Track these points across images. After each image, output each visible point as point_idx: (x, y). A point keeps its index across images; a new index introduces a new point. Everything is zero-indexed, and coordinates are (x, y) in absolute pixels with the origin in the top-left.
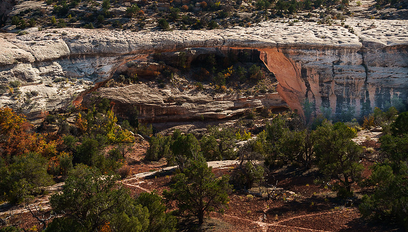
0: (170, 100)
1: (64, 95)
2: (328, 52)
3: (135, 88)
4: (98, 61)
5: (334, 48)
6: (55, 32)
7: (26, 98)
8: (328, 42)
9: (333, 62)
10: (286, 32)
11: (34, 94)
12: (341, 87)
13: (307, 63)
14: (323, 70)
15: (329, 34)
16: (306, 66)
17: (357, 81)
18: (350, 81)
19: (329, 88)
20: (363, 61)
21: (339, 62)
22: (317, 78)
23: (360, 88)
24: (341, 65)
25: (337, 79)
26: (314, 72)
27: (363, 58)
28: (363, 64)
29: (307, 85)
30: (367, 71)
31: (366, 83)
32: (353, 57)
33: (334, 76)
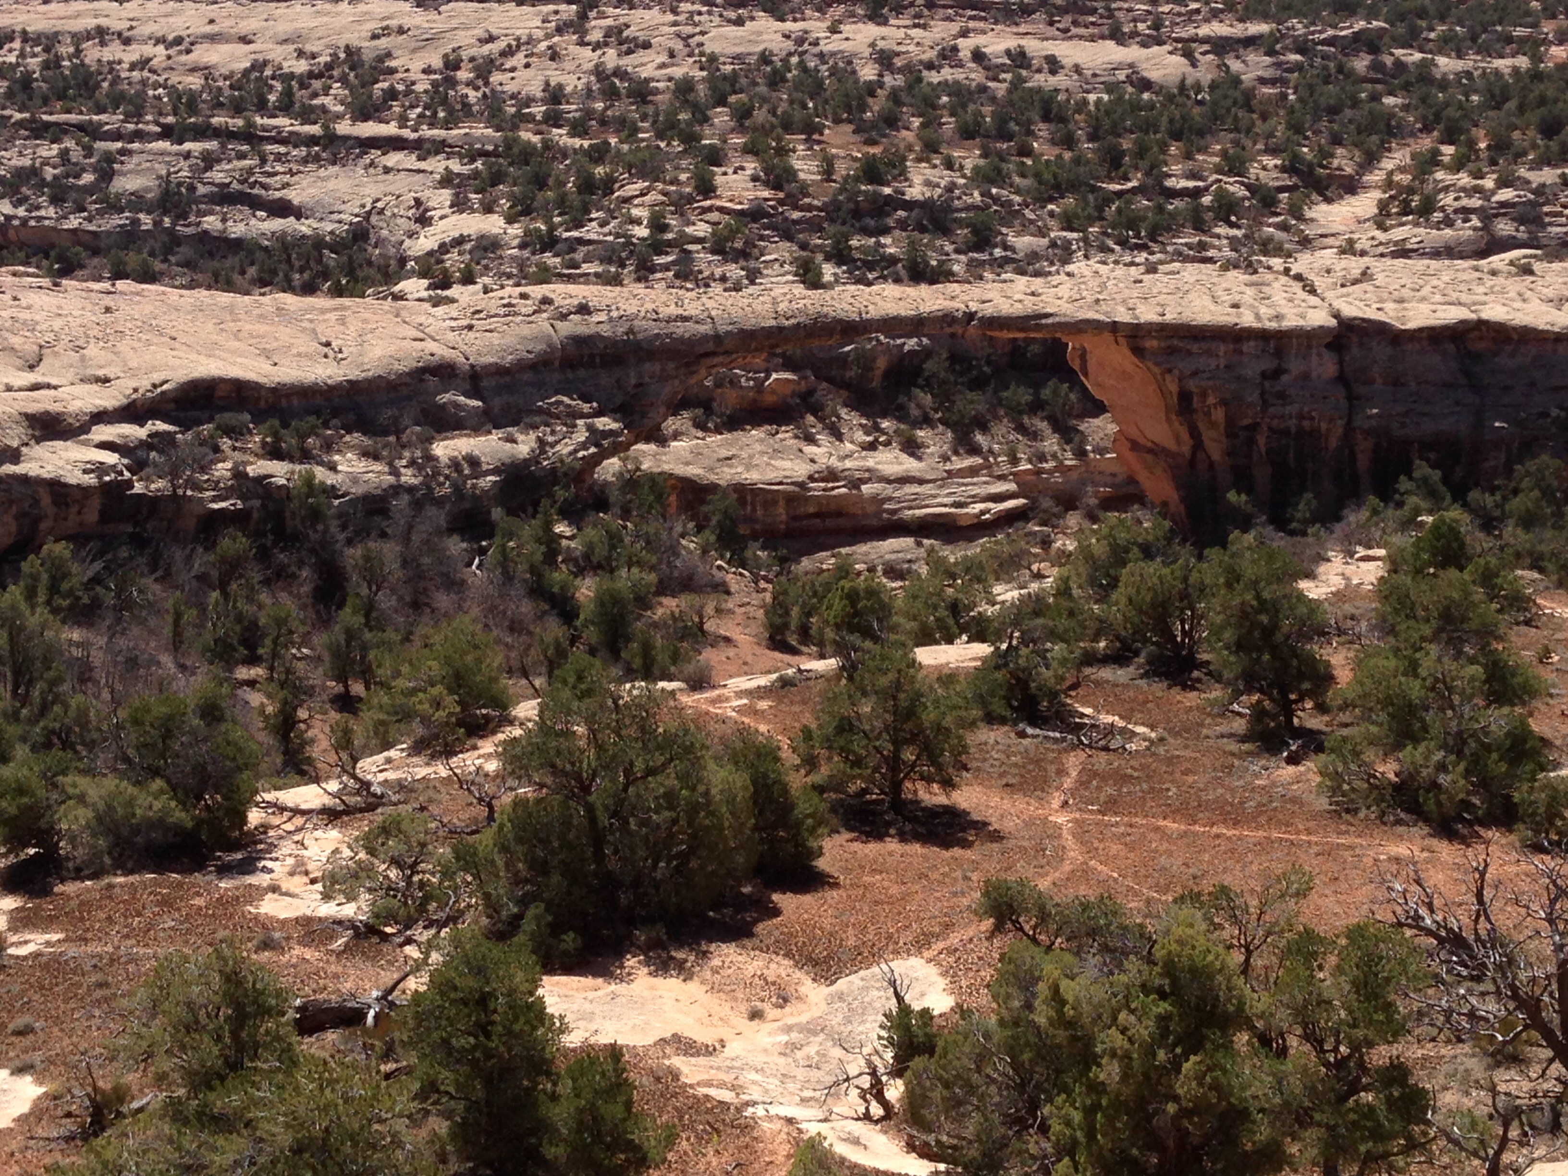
0: (828, 474)
2: (1249, 347)
3: (733, 444)
5: (1263, 335)
6: (524, 296)
8: (1247, 320)
9: (1263, 373)
10: (1135, 292)
12: (1284, 441)
13: (1194, 374)
14: (1239, 393)
15: (1250, 295)
16: (1192, 383)
17: (1324, 426)
18: (1306, 424)
19: (1251, 442)
20: (1342, 371)
21: (1277, 373)
22: (1219, 415)
23: (1333, 443)
24: (1285, 378)
25: (1273, 417)
26: (1211, 400)
27: (1341, 363)
28: (1341, 379)
29: (1195, 433)
30: (1351, 397)
31: (1349, 429)
32: (1315, 359)
33: (1264, 409)
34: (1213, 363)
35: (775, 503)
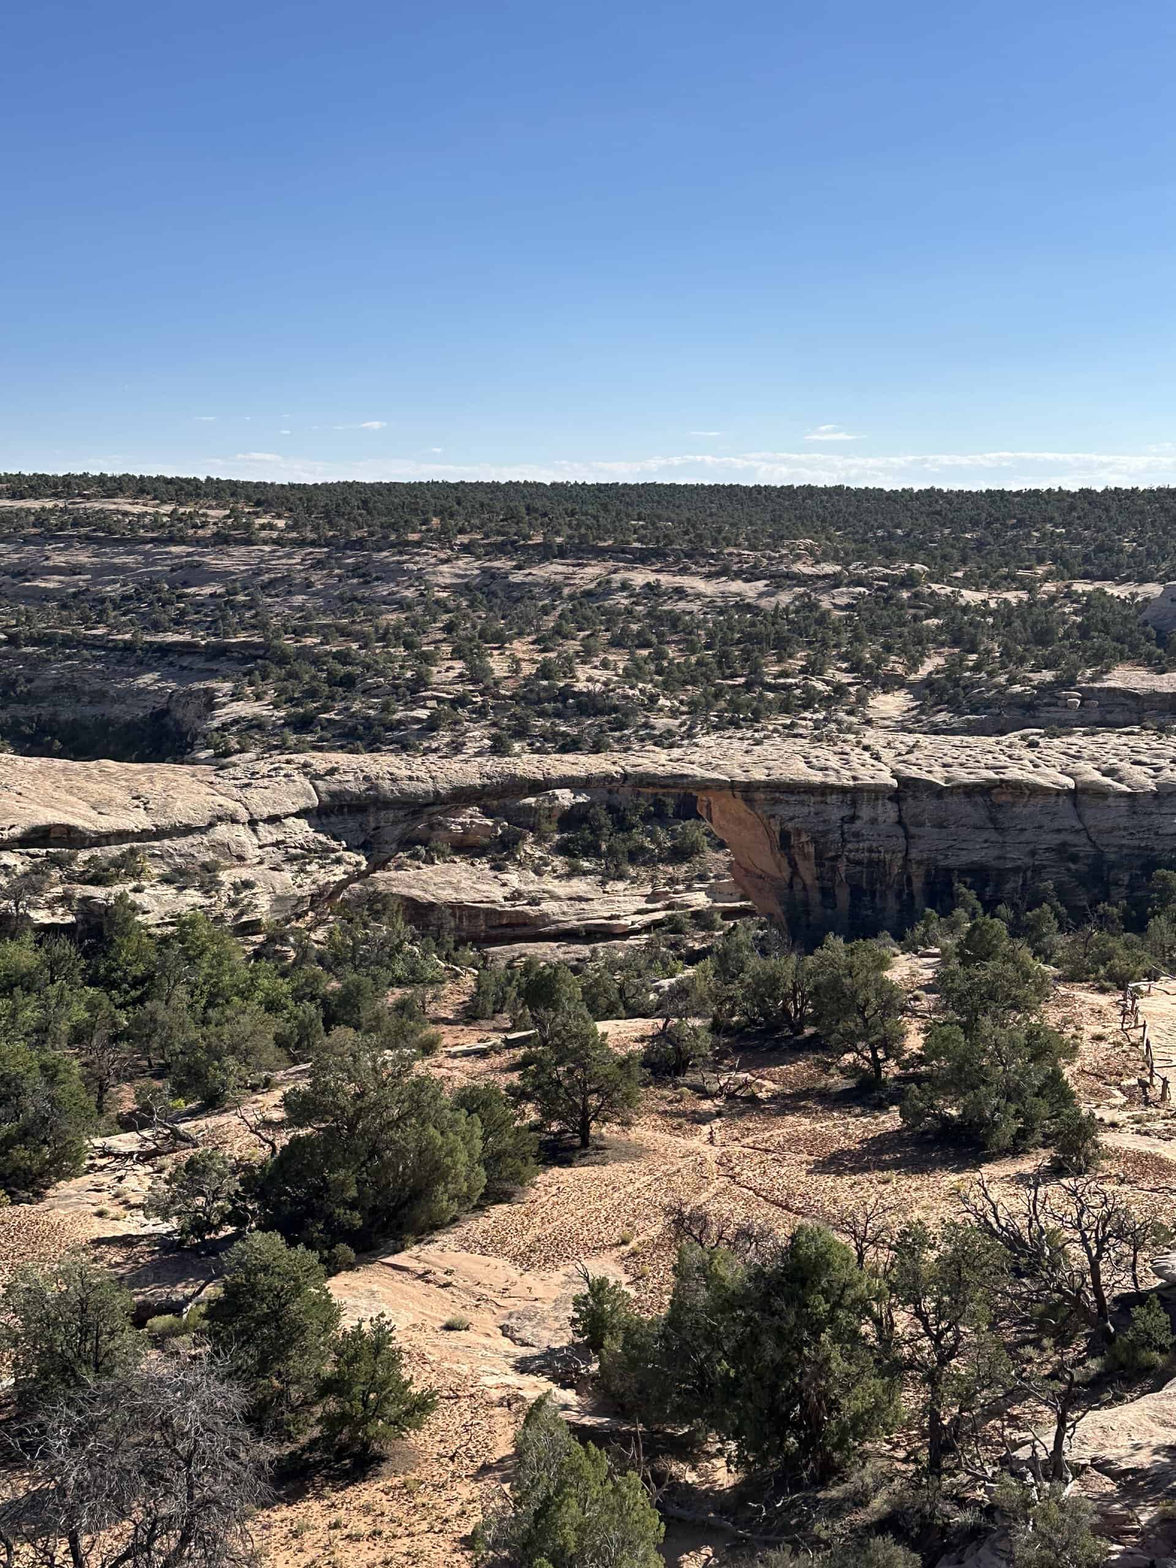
0: (516, 895)
1: (306, 888)
2: (833, 799)
3: (445, 873)
4: (371, 819)
5: (843, 790)
6: (288, 762)
7: (231, 893)
8: (832, 780)
9: (842, 819)
10: (748, 759)
11: (247, 885)
12: (859, 868)
13: (792, 819)
14: (825, 833)
15: (834, 762)
16: (790, 826)
17: (888, 857)
18: (875, 855)
19: (834, 870)
20: (900, 816)
21: (853, 818)
22: (811, 849)
23: (896, 870)
24: (858, 824)
25: (850, 851)
26: (804, 838)
27: (900, 810)
28: (900, 822)
29: (792, 863)
30: (908, 837)
31: (906, 860)
32: (880, 809)
33: (843, 847)
34: (806, 810)
35: (477, 916)
